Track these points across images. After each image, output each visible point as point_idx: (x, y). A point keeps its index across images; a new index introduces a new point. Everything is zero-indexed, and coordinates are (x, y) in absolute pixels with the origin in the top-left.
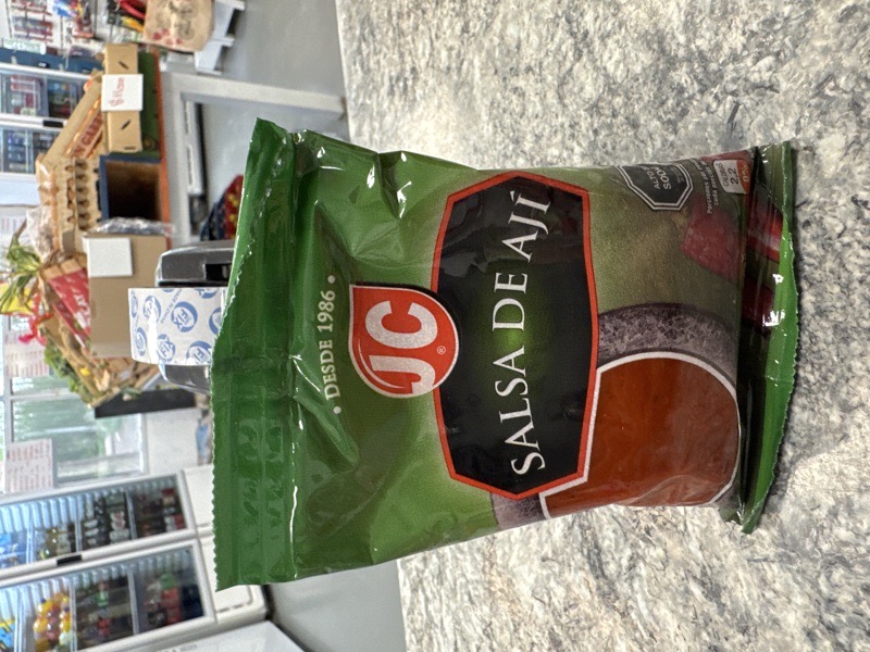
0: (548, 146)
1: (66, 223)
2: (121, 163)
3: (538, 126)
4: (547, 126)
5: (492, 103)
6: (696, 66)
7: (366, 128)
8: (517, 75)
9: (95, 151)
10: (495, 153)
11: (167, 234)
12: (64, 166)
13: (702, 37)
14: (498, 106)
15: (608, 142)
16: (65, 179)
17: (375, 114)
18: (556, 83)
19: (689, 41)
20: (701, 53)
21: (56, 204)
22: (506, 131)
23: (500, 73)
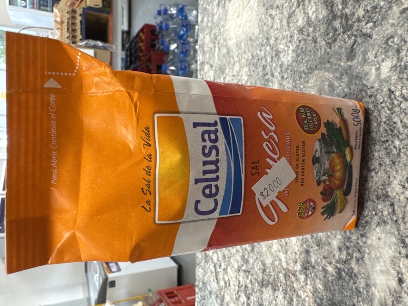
0: (280, 44)
1: (66, 40)
2: (92, 12)
3: (277, 34)
4: (281, 35)
5: (260, 19)
6: (343, 21)
7: (205, 20)
8: (272, 9)
9: (80, 5)
10: (258, 43)
11: (111, 50)
12: (67, 11)
13: (348, 8)
14: (263, 21)
15: (304, 47)
16: (66, 18)
17: (210, 14)
18: (287, 16)
19: (343, 9)
20: (346, 15)
21: (62, 30)
22: (264, 33)
23: (265, 6)
